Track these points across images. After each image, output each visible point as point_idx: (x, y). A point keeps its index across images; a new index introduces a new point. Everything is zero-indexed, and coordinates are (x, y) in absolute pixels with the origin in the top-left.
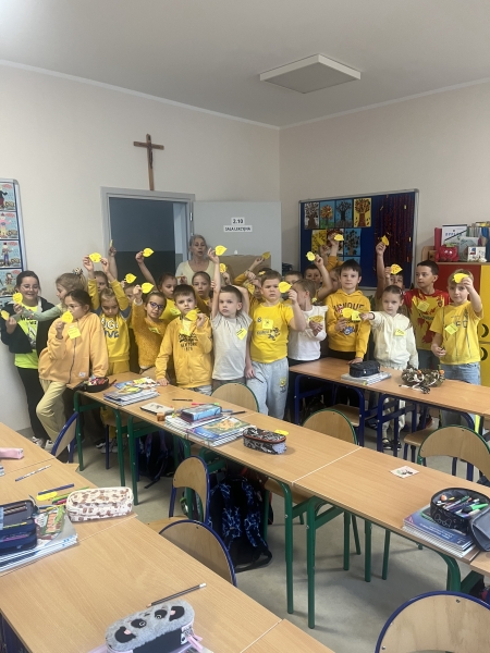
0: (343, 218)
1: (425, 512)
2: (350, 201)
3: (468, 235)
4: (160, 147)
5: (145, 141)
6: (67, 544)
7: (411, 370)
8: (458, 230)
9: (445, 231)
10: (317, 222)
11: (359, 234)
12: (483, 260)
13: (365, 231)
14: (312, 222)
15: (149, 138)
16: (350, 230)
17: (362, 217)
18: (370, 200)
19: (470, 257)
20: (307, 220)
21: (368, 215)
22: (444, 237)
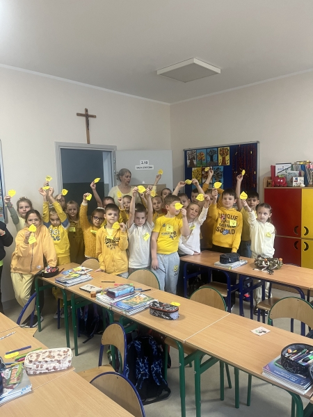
0: (212, 159)
1: (277, 362)
2: (216, 149)
3: (292, 170)
4: (94, 117)
5: (84, 112)
6: (25, 392)
7: (260, 259)
8: (286, 166)
9: (277, 167)
10: (195, 163)
11: (222, 170)
12: (303, 185)
13: (226, 167)
14: (192, 163)
15: (87, 110)
16: (216, 167)
17: (224, 159)
18: (229, 148)
19: (294, 184)
20: (188, 162)
21: (228, 158)
22: (277, 171)
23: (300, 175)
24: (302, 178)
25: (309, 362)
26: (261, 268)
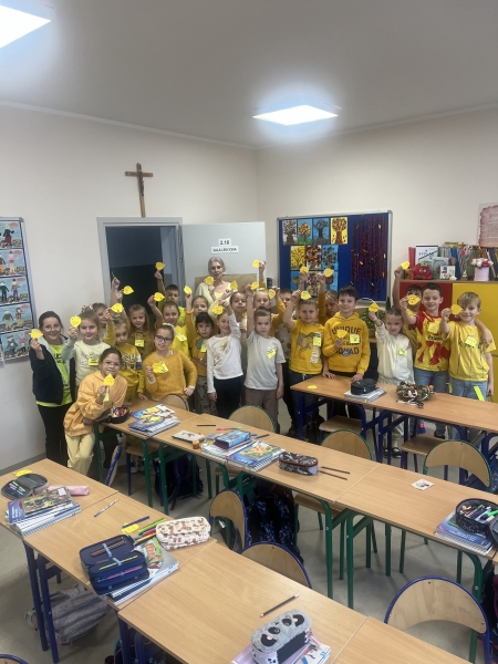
0: (321, 235)
1: (451, 520)
2: (327, 220)
3: (439, 256)
4: (149, 175)
5: (134, 170)
6: (172, 570)
7: (405, 387)
8: (430, 250)
9: (418, 250)
10: (295, 239)
11: (336, 251)
12: (454, 278)
13: (342, 247)
14: (290, 238)
15: (139, 166)
16: (328, 247)
17: (339, 234)
18: (346, 219)
19: (442, 276)
20: (285, 237)
21: (345, 233)
22: (417, 257)
23: (450, 264)
24: (453, 268)
25: (488, 520)
26: (406, 400)
